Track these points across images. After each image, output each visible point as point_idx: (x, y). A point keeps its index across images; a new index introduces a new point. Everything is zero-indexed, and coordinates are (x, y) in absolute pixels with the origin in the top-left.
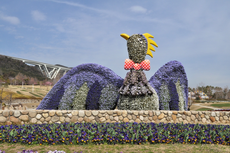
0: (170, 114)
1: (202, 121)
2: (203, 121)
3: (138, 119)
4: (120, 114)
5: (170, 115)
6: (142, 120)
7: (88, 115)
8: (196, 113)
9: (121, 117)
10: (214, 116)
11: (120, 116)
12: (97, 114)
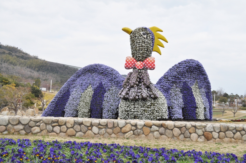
0: (140, 125)
1: (190, 137)
2: (192, 139)
3: (90, 131)
4: (63, 124)
5: (139, 127)
6: (95, 133)
7: (14, 122)
8: (182, 126)
9: (64, 127)
10: (210, 131)
11: (62, 127)
12: (28, 122)
